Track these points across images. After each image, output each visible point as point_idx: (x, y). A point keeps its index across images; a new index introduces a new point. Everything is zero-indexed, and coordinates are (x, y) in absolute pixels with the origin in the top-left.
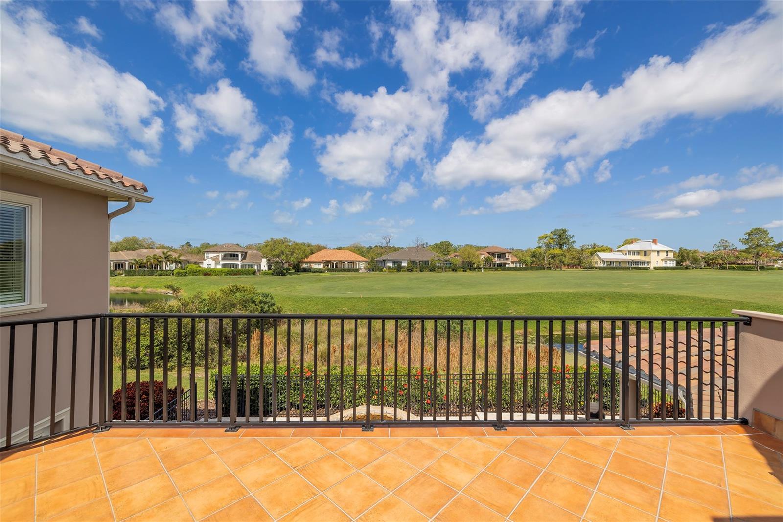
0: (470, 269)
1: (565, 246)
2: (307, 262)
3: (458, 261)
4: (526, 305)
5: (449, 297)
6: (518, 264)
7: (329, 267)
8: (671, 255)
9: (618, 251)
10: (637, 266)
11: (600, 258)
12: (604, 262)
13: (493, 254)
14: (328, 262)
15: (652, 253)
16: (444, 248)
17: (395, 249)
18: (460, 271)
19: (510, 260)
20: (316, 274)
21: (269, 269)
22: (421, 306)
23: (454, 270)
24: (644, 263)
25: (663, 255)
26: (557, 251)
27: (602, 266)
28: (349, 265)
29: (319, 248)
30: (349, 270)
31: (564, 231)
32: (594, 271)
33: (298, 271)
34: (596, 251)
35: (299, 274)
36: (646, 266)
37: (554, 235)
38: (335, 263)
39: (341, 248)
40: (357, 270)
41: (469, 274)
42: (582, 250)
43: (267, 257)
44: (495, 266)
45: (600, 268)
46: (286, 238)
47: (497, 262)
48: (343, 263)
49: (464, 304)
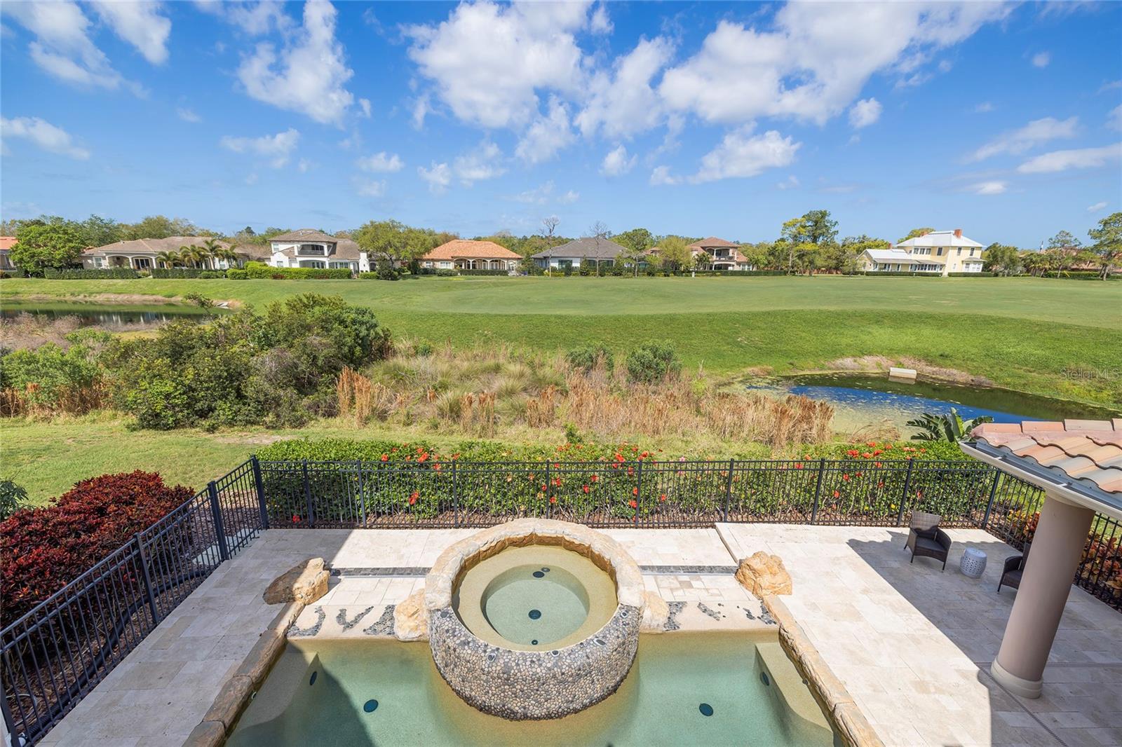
0: (675, 274)
1: (821, 238)
2: (429, 260)
3: (657, 260)
4: (764, 329)
5: (647, 316)
6: (747, 267)
7: (463, 267)
8: (977, 254)
9: (899, 247)
10: (923, 271)
11: (870, 257)
12: (876, 264)
13: (710, 250)
14: (462, 260)
15: (950, 251)
16: (638, 239)
17: (562, 242)
18: (659, 276)
19: (735, 259)
20: (444, 278)
21: (372, 269)
22: (605, 330)
23: (651, 274)
24: (934, 266)
25: (966, 254)
26: (809, 247)
27: (871, 269)
28: (492, 264)
29: (447, 239)
30: (492, 273)
31: (824, 214)
32: (860, 277)
33: (416, 273)
34: (865, 248)
35: (417, 278)
36: (938, 271)
37: (808, 220)
38: (471, 261)
39: (480, 238)
40: (505, 273)
41: (673, 279)
42: (844, 246)
43: (367, 251)
44: (711, 268)
45: (868, 274)
46: (393, 221)
47: (716, 263)
48: (484, 261)
49: (669, 327)
